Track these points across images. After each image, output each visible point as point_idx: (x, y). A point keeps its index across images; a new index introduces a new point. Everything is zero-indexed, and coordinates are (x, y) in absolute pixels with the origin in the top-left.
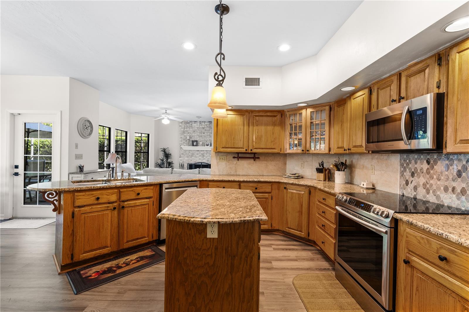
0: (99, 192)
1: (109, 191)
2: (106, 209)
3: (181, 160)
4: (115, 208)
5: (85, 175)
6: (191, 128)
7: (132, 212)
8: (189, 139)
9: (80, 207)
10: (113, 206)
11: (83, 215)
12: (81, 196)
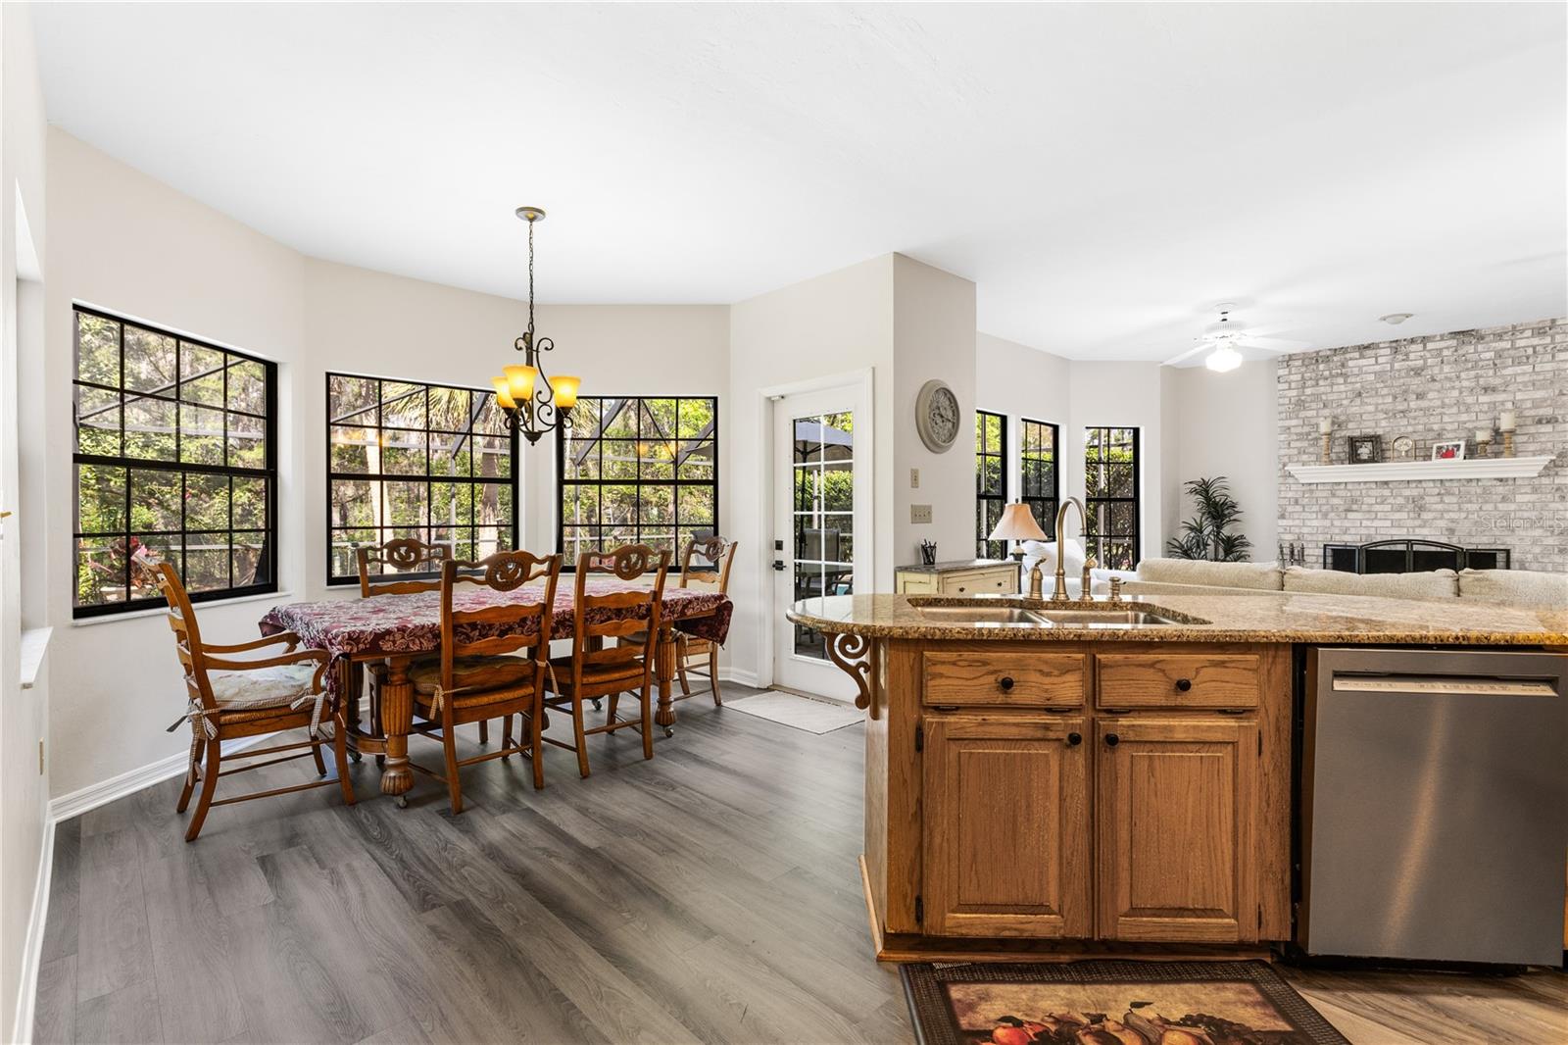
0: (1008, 655)
1: (1051, 655)
2: (1039, 734)
3: (1287, 530)
4: (1075, 740)
5: (941, 577)
6: (1341, 380)
7: (1151, 767)
8: (1328, 430)
9: (943, 710)
10: (1066, 725)
11: (954, 748)
12: (943, 663)
